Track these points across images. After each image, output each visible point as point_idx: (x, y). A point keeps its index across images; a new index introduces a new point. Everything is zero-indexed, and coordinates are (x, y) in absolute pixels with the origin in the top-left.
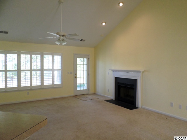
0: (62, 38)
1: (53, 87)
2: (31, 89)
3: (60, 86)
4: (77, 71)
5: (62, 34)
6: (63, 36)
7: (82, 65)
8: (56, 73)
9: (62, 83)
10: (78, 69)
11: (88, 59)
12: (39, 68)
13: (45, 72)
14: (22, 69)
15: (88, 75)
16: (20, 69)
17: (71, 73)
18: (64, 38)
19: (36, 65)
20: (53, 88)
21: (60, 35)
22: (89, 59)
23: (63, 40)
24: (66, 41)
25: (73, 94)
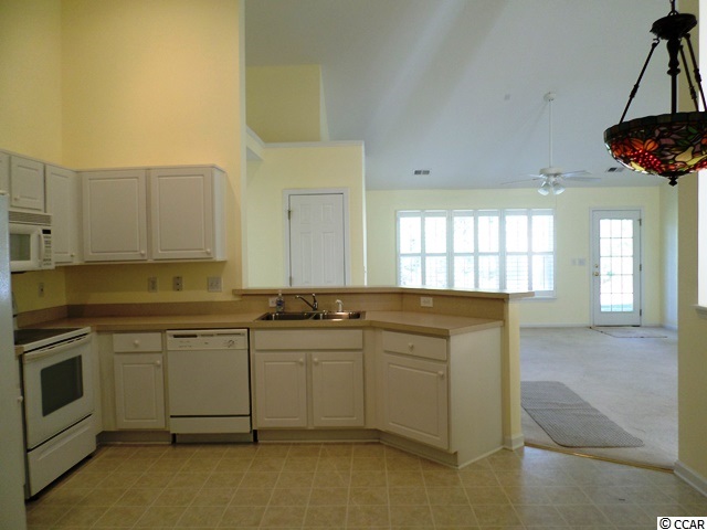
0: (553, 179)
3: (551, 296)
4: (600, 257)
5: (553, 171)
6: (555, 175)
7: (617, 239)
8: (538, 262)
9: (555, 287)
10: (604, 251)
11: (639, 223)
12: (496, 249)
13: (509, 258)
14: (456, 250)
15: (639, 268)
16: (453, 250)
17: (582, 262)
18: (558, 179)
19: (489, 242)
21: (548, 175)
22: (640, 220)
23: (556, 185)
24: (563, 187)
25: (587, 322)
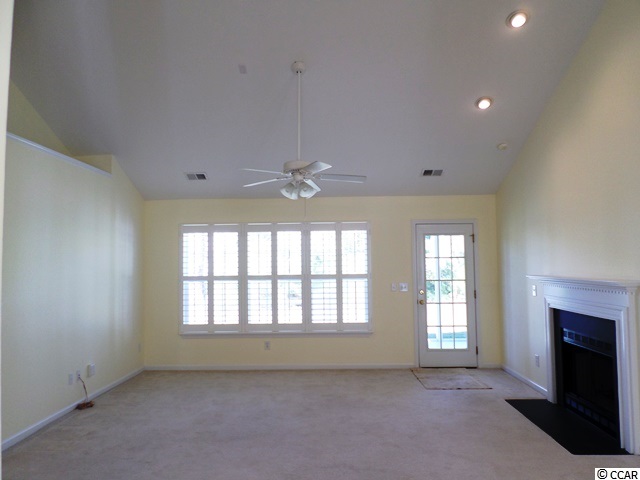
0: (299, 177)
1: (340, 332)
2: (275, 333)
3: (366, 331)
4: (424, 280)
9: (370, 319)
11: (472, 239)
14: (251, 272)
15: (472, 295)
16: (247, 273)
20: (340, 334)
22: (473, 236)
